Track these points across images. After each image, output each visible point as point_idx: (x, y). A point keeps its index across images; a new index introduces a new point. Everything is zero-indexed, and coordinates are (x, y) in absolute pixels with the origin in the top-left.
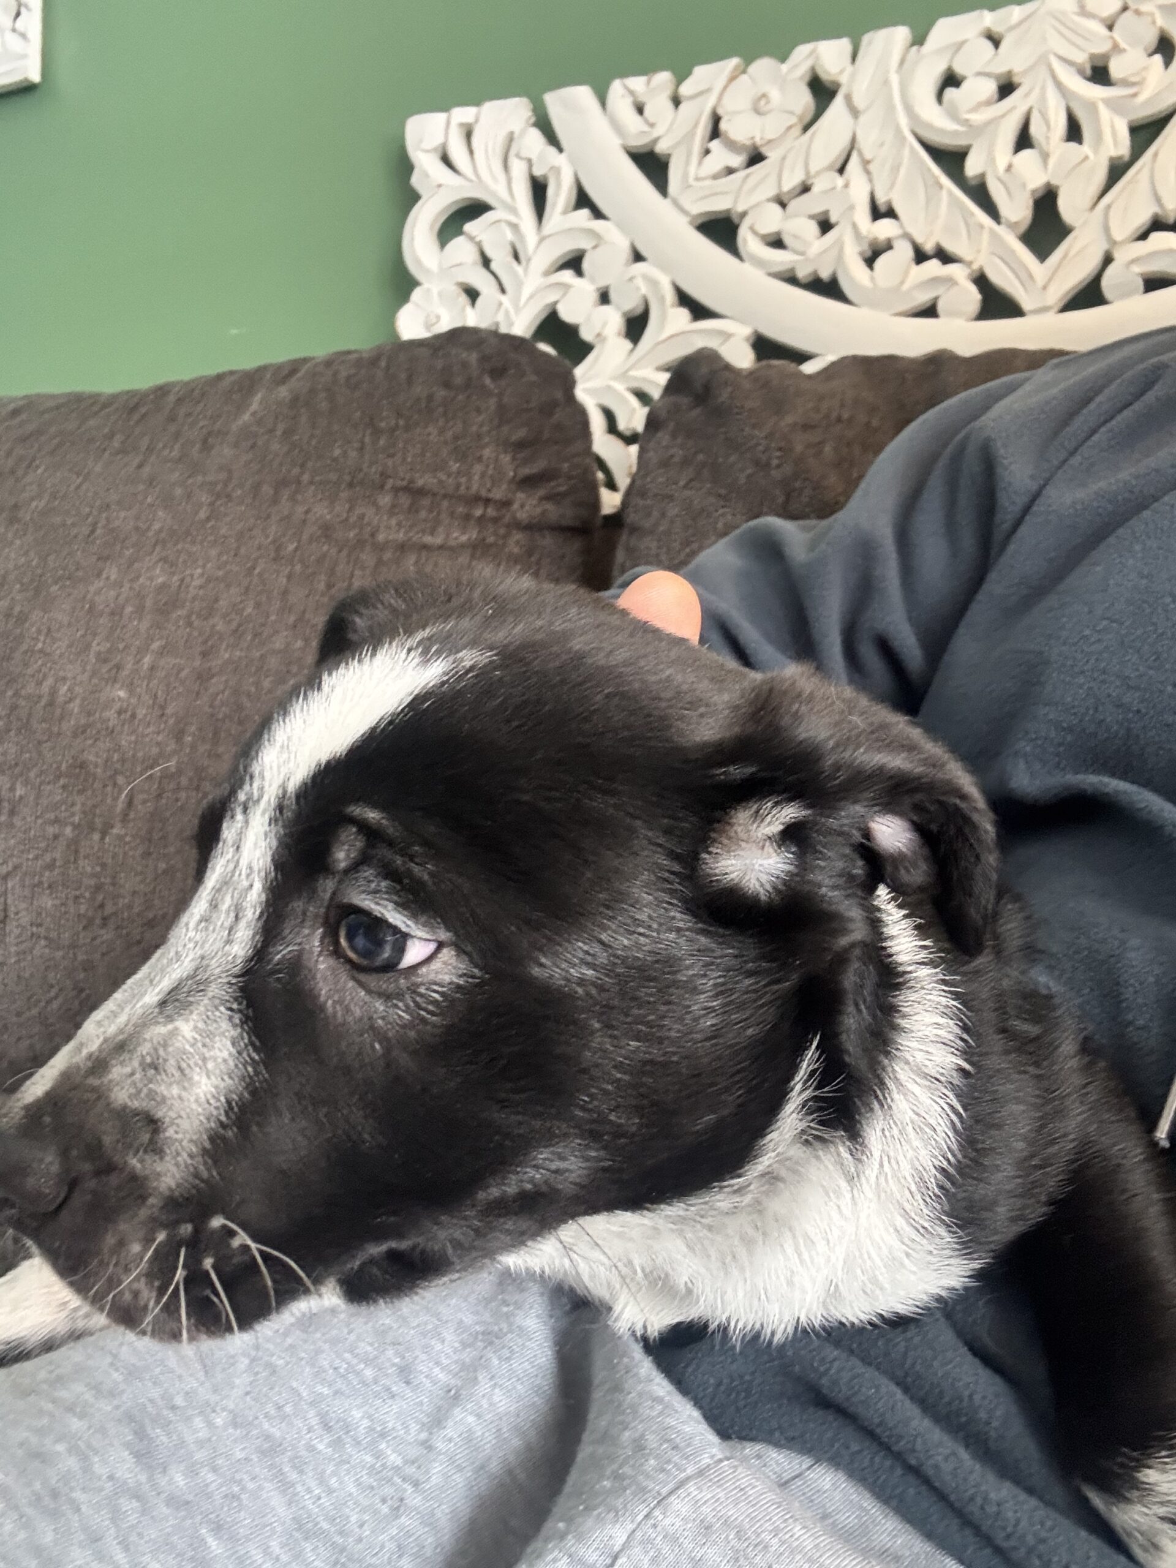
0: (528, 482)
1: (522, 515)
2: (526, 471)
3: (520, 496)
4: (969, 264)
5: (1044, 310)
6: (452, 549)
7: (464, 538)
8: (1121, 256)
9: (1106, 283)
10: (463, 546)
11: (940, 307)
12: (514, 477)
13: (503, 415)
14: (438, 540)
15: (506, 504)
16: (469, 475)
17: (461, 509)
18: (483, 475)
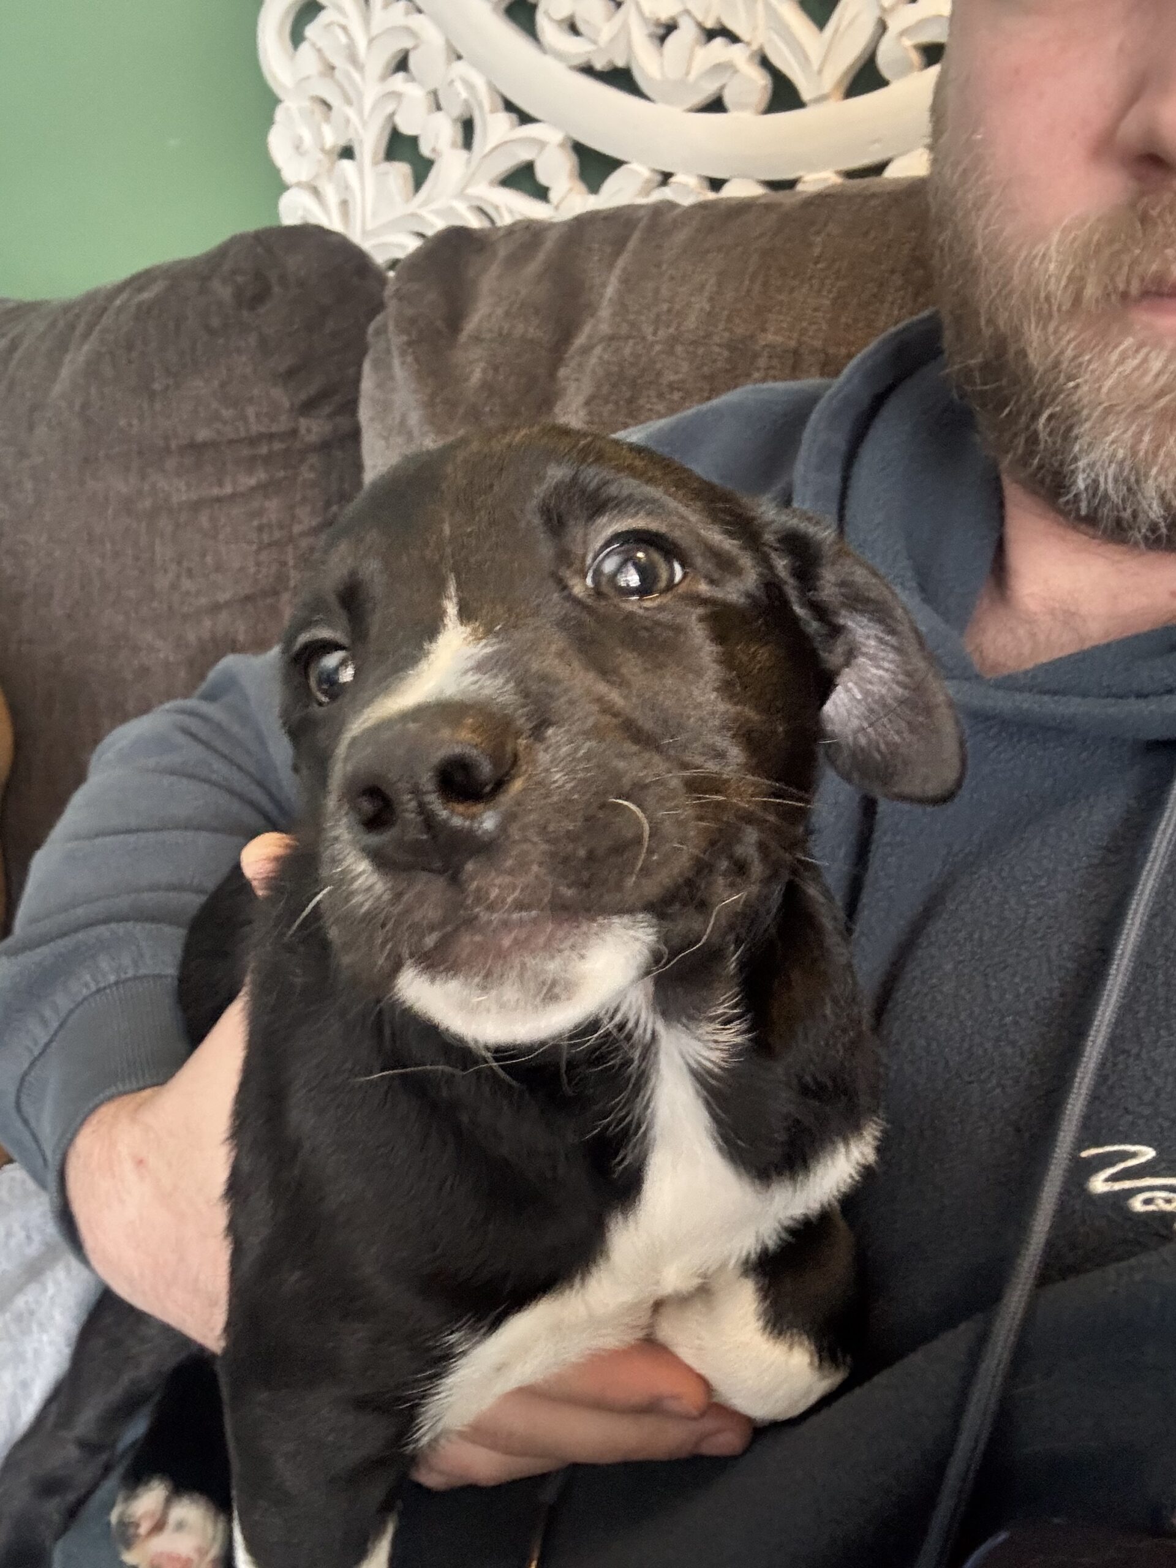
0: (308, 407)
1: (313, 438)
2: (303, 396)
3: (303, 422)
4: (748, 44)
5: (822, 99)
6: (243, 495)
7: (252, 482)
8: (895, 25)
9: (883, 62)
10: (253, 489)
11: (728, 100)
12: (292, 405)
13: (265, 347)
14: (228, 489)
15: (294, 432)
16: (244, 418)
17: (246, 452)
18: (257, 415)
